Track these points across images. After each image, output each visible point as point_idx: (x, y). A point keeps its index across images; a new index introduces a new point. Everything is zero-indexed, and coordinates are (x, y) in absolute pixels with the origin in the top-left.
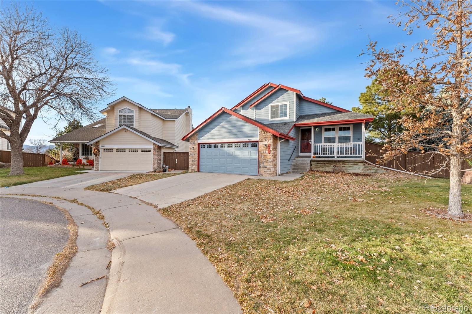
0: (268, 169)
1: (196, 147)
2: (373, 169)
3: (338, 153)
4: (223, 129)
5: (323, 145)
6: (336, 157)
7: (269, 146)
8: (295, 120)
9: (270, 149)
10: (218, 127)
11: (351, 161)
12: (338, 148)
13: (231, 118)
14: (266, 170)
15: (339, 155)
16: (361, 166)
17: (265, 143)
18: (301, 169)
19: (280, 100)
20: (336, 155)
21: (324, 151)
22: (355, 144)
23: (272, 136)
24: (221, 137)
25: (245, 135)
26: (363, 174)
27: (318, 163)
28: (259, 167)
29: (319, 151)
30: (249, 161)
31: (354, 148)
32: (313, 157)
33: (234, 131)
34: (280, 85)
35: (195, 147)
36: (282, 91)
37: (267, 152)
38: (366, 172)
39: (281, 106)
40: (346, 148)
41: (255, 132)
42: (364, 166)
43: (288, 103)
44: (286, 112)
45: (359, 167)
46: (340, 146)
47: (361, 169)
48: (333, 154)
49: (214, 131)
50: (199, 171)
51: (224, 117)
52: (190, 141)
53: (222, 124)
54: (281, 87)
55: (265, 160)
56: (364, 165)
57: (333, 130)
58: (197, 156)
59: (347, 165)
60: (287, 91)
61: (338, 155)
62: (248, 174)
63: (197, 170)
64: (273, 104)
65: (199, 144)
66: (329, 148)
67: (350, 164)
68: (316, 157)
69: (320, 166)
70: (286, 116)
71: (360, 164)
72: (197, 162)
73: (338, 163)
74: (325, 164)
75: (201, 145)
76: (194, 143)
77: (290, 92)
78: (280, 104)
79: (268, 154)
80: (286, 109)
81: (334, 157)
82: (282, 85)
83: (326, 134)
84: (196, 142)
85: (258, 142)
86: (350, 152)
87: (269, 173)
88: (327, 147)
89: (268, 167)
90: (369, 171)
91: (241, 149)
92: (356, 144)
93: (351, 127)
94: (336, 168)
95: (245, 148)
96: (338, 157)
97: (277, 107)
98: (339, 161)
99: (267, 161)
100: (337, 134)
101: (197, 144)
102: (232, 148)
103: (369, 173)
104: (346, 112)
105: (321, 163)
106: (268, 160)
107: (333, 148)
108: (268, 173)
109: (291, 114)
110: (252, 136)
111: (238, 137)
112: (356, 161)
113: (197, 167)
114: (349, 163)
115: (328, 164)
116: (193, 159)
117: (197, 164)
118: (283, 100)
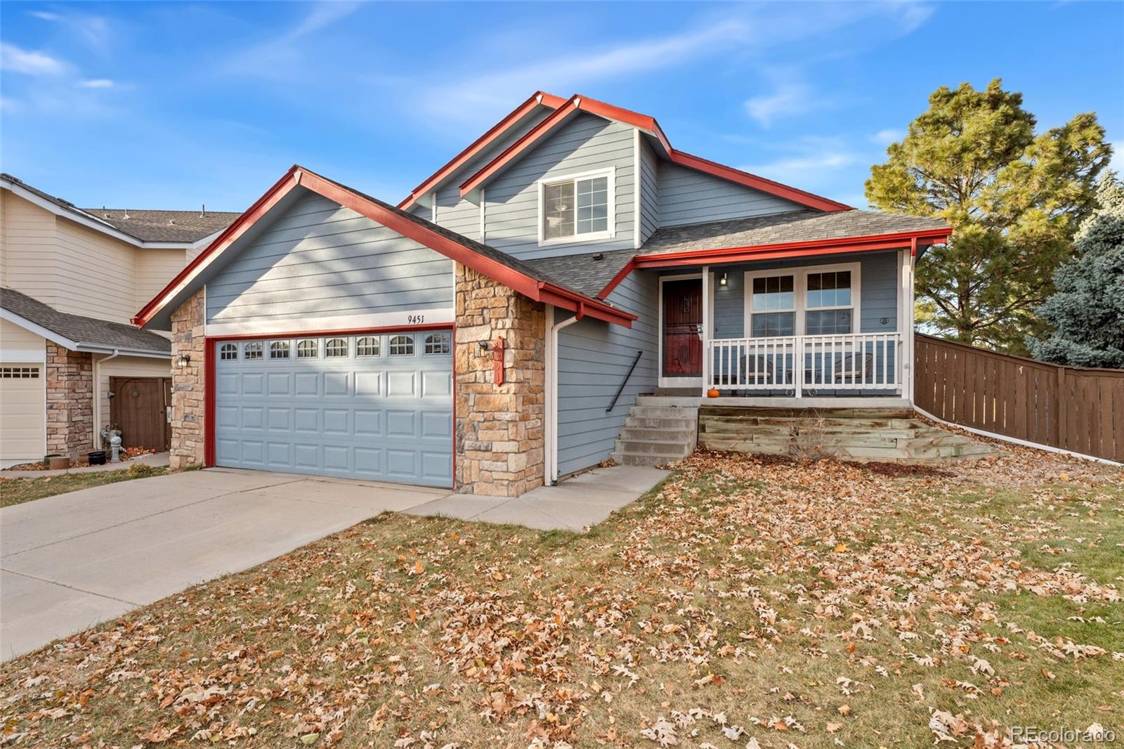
0: (498, 457)
1: (199, 356)
2: (945, 445)
3: (808, 380)
4: (308, 270)
5: (748, 343)
6: (799, 395)
7: (502, 349)
8: (637, 243)
9: (502, 361)
10: (288, 260)
11: (861, 410)
12: (808, 357)
13: (337, 216)
14: (486, 464)
15: (813, 386)
16: (900, 429)
17: (483, 334)
18: (660, 448)
19: (579, 162)
20: (799, 384)
21: (752, 370)
22: (874, 340)
23: (512, 300)
24: (301, 305)
25: (399, 296)
26: (910, 463)
27: (727, 421)
28: (458, 449)
29: (734, 368)
30: (418, 418)
31: (869, 355)
32: (710, 396)
33: (355, 277)
34: (575, 97)
35: (193, 355)
36: (587, 125)
37: (490, 376)
38: (922, 459)
39: (584, 185)
40: (838, 355)
41: (442, 281)
42: (913, 432)
43: (610, 173)
44: (603, 211)
45: (893, 436)
46: (813, 350)
47: (902, 444)
48: (789, 380)
49: (271, 281)
50: (210, 461)
51: (309, 214)
52: (175, 326)
53: (302, 246)
54: (583, 107)
55: (480, 417)
56: (913, 427)
57: (786, 284)
58: (201, 396)
59: (846, 427)
60: (607, 123)
61: (808, 387)
62: (413, 478)
63: (201, 459)
64: (553, 177)
65: (210, 342)
66: (770, 357)
67: (856, 422)
68: (722, 394)
69: (738, 432)
70: (602, 226)
71: (896, 423)
72: (202, 422)
73: (808, 420)
74: (755, 422)
75: (219, 347)
76: (189, 338)
77: (618, 125)
78: (578, 177)
79: (495, 387)
80: (603, 197)
81: (791, 393)
82: (583, 99)
83: (756, 304)
84: (196, 332)
85: (449, 327)
86: (854, 373)
87: (502, 476)
88: (766, 352)
89: (497, 447)
90: (932, 453)
91: (385, 363)
92: (880, 339)
93: (855, 269)
94: (800, 441)
95: (398, 359)
96: (805, 394)
97: (567, 188)
98: (811, 412)
99: (491, 424)
100: (800, 303)
101: (202, 340)
102: (344, 358)
103: (931, 460)
104: (836, 212)
105: (741, 421)
106: (497, 415)
107: (789, 357)
108: (495, 476)
109: (622, 218)
110: (426, 303)
111: (372, 308)
112: (879, 409)
113: (202, 445)
114: (852, 417)
115: (767, 422)
116: (188, 410)
117: (202, 433)
118: (593, 159)
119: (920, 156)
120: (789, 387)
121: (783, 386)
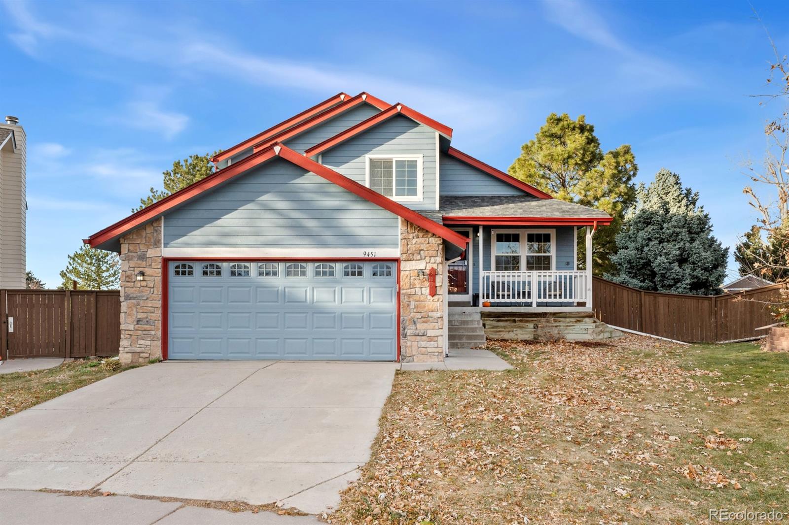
0: (431, 339)
1: (155, 272)
2: (606, 332)
3: (540, 297)
4: (267, 215)
5: (495, 275)
6: (534, 305)
7: (433, 275)
8: (437, 207)
9: (434, 281)
10: (251, 206)
11: (570, 313)
12: (539, 283)
14: (423, 344)
15: (542, 300)
16: (588, 324)
17: (421, 265)
18: (470, 337)
19: (397, 147)
20: (534, 299)
22: (563, 275)
23: (441, 247)
25: (351, 240)
26: (594, 341)
27: (498, 321)
28: (401, 335)
30: (371, 317)
31: (560, 282)
32: (485, 305)
33: (311, 223)
34: (398, 105)
35: (148, 271)
36: (402, 124)
37: (426, 291)
38: (599, 338)
39: (400, 164)
40: (545, 282)
41: (391, 231)
42: (595, 324)
43: (419, 159)
44: (413, 183)
45: (586, 327)
46: (542, 279)
47: (590, 331)
48: (529, 297)
50: (165, 356)
51: (279, 174)
52: (124, 248)
53: (265, 197)
54: (403, 112)
55: (419, 316)
56: (595, 322)
57: (516, 238)
58: (159, 304)
59: (562, 323)
60: (417, 125)
61: (540, 300)
62: (364, 356)
63: (158, 354)
64: (378, 154)
65: (166, 261)
67: (568, 320)
68: (493, 305)
69: (505, 327)
70: (413, 192)
71: (587, 320)
72: (157, 325)
73: (543, 320)
74: (514, 321)
75: (172, 267)
76: (143, 257)
77: (424, 128)
78: (396, 157)
79: (429, 297)
80: (413, 173)
81: (530, 305)
82: (403, 107)
83: (499, 249)
84: (151, 253)
85: (397, 260)
86: (558, 293)
87: (434, 350)
88: (506, 279)
89: (430, 333)
90: (601, 336)
91: (337, 282)
92: (566, 274)
93: (553, 233)
94: (539, 332)
95: (350, 278)
96: (539, 305)
97: (388, 164)
98: (544, 315)
99: (426, 319)
100: (523, 250)
101: (160, 260)
102: (302, 278)
103: (601, 339)
104: (545, 199)
105: (506, 321)
106: (430, 314)
107: (529, 283)
108: (429, 350)
109: (426, 189)
110: (373, 244)
111: (324, 245)
112: (578, 313)
113: (158, 343)
114: (565, 317)
115: (521, 321)
116: (140, 316)
117: (159, 333)
118: (405, 147)
119: (545, 156)
120: (529, 300)
121: (527, 300)
